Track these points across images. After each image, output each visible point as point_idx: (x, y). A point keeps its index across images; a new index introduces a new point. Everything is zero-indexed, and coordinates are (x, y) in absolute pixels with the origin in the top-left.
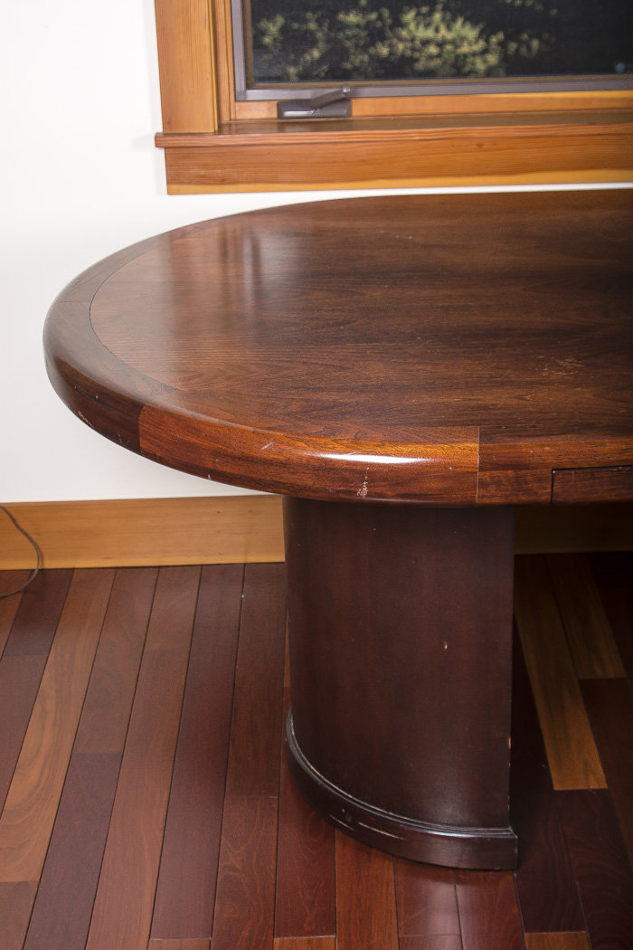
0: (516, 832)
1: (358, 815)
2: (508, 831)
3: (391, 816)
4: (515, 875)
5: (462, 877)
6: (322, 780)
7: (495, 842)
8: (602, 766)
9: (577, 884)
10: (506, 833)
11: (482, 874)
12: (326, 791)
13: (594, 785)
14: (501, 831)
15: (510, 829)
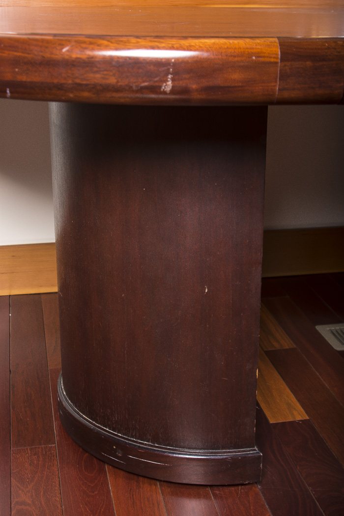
0: (261, 450)
1: (127, 449)
2: (255, 450)
3: (157, 447)
4: (259, 487)
5: (217, 492)
6: (94, 425)
7: (245, 460)
8: (300, 404)
9: (310, 489)
10: (253, 451)
11: (233, 488)
12: (98, 434)
13: (299, 418)
14: (249, 451)
15: (256, 448)
